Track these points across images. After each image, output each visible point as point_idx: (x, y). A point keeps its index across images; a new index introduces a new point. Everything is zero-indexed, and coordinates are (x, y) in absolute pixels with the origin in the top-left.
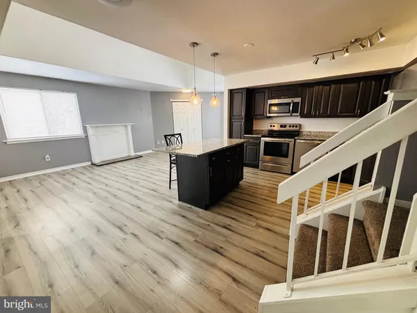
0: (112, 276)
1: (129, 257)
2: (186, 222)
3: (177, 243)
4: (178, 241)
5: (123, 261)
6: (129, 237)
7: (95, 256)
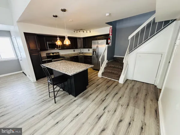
0: (127, 107)
1: (118, 106)
2: (94, 94)
3: (107, 95)
4: (106, 95)
5: (120, 107)
6: (106, 110)
7: (122, 119)
